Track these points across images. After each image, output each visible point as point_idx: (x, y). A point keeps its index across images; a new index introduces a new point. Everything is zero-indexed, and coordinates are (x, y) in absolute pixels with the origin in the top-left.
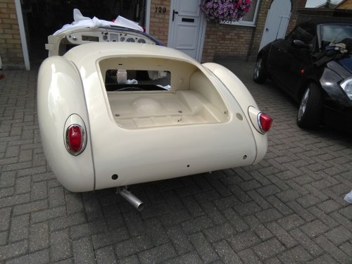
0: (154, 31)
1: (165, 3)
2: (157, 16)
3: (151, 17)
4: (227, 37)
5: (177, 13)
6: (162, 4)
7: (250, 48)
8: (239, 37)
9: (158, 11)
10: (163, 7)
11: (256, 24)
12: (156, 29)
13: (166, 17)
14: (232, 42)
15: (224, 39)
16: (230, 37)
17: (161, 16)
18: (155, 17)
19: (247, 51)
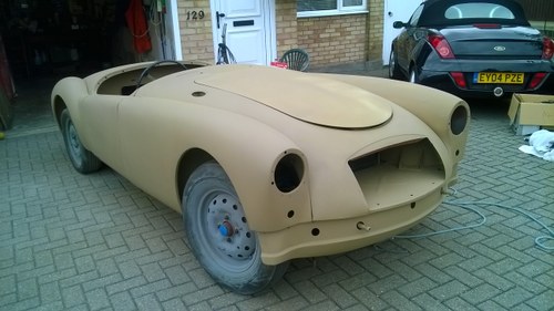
0: (189, 48)
1: (201, 4)
2: (190, 25)
3: (180, 28)
4: (322, 36)
5: (223, 15)
6: (196, 7)
7: (367, 48)
8: (344, 33)
9: (191, 17)
10: (198, 11)
11: (368, 8)
12: (192, 45)
13: (206, 24)
14: (333, 44)
15: (318, 40)
16: (328, 35)
17: (197, 24)
18: (187, 27)
19: (362, 53)
